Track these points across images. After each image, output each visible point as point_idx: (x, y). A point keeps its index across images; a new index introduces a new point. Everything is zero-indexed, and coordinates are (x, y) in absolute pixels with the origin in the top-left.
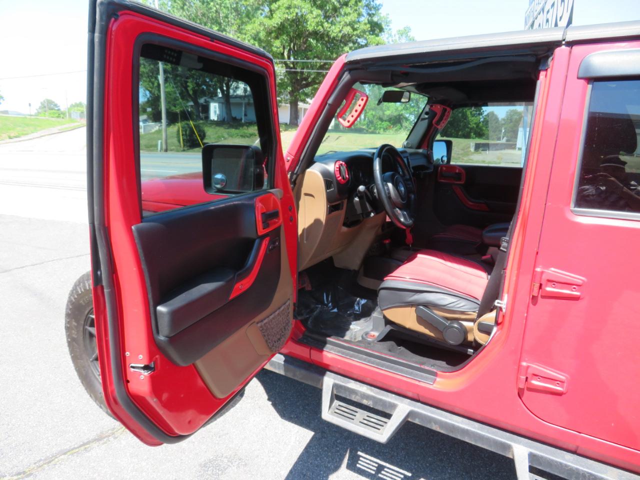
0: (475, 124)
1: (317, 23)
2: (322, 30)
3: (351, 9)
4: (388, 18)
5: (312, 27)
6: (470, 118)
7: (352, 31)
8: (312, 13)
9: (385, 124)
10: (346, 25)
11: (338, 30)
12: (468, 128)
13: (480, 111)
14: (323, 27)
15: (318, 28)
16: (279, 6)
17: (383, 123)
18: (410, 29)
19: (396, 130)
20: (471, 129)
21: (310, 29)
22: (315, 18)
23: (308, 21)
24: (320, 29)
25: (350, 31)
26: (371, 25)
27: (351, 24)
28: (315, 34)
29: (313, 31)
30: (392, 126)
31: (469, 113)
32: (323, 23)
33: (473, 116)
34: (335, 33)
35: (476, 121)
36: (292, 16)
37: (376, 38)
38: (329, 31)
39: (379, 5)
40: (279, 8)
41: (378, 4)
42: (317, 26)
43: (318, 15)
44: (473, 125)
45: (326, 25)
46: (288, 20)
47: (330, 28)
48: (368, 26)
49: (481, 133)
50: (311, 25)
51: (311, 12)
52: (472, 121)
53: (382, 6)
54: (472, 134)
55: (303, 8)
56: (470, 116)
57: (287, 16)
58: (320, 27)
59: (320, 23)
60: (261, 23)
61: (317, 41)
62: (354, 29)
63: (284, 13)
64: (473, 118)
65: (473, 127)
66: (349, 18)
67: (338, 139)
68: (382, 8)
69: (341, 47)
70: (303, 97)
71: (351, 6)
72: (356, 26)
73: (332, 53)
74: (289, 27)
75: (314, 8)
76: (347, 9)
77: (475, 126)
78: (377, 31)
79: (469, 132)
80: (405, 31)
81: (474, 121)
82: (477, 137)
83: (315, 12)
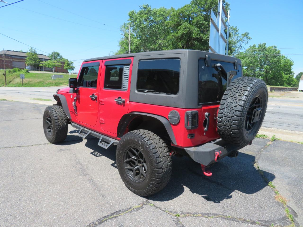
0: (287, 78)
1: (197, 34)
2: (199, 37)
4: (237, 29)
5: (195, 36)
6: (283, 76)
11: (207, 37)
16: (181, 28)
18: (248, 33)
20: (284, 81)
22: (196, 32)
23: (193, 34)
24: (198, 37)
28: (196, 39)
31: (283, 73)
34: (205, 38)
35: (287, 77)
36: (186, 32)
38: (203, 38)
40: (180, 29)
42: (197, 36)
45: (201, 35)
47: (203, 36)
52: (285, 77)
54: (285, 84)
57: (184, 32)
58: (198, 36)
59: (198, 34)
60: (172, 35)
61: (197, 42)
63: (183, 31)
64: (285, 76)
65: (285, 80)
73: (204, 47)
74: (185, 36)
79: (283, 83)
80: (245, 35)
81: (286, 77)
82: (287, 85)
83: (197, 29)
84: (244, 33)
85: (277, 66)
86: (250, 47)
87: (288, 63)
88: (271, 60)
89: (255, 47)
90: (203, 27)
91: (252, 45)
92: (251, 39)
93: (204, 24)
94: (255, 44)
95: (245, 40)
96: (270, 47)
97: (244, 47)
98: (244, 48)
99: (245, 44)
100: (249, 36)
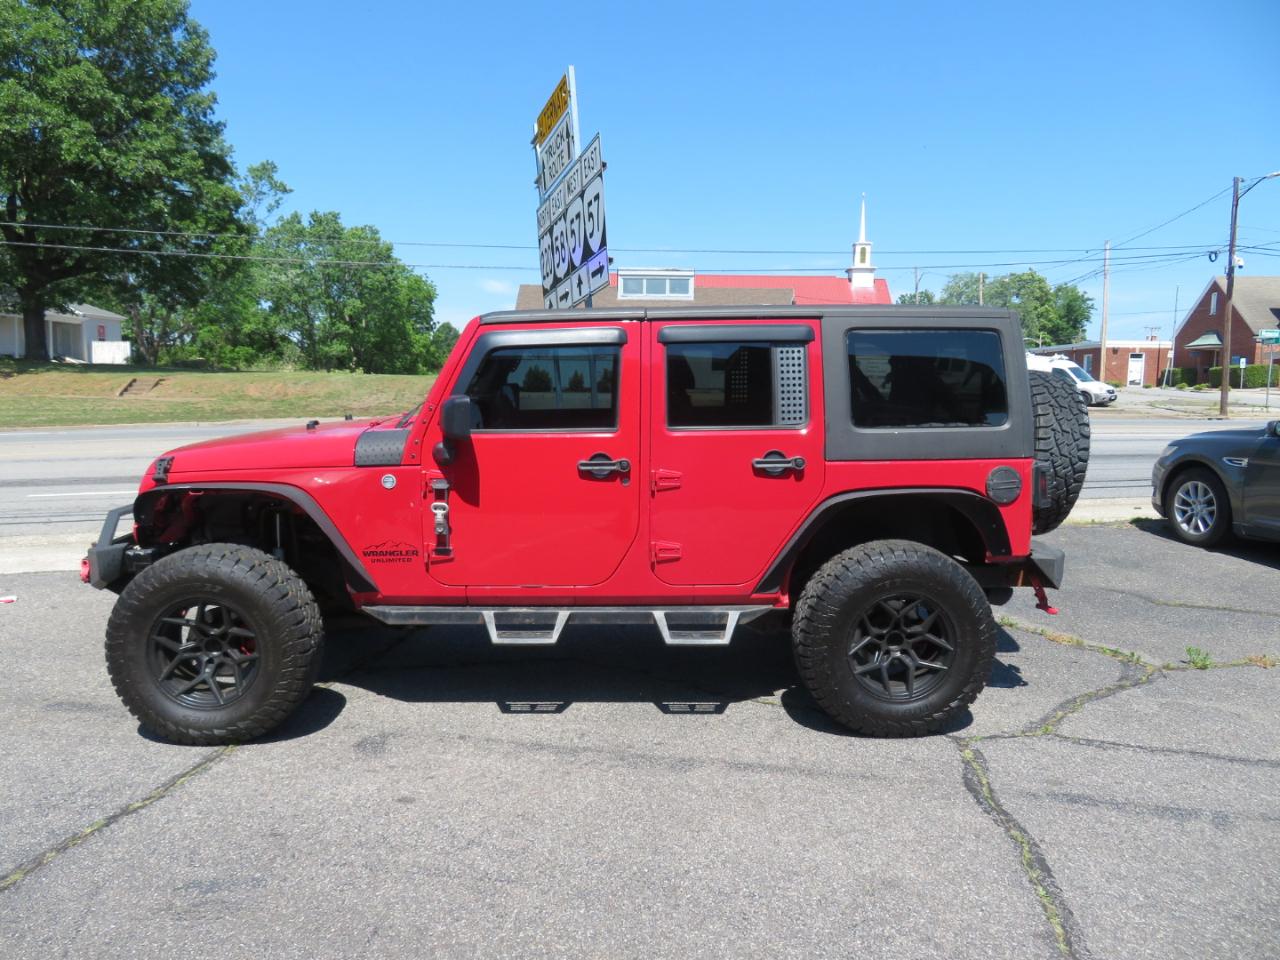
0: (424, 346)
1: (85, 147)
2: (96, 162)
3: (159, 128)
6: (413, 337)
7: (166, 169)
8: (69, 127)
9: (243, 350)
10: (150, 156)
11: (133, 165)
12: (411, 354)
13: (428, 323)
14: (98, 156)
15: (88, 159)
17: (237, 349)
18: (275, 167)
19: (269, 362)
20: (417, 356)
21: (69, 159)
22: (78, 137)
24: (91, 161)
25: (161, 169)
26: (205, 160)
27: (162, 156)
28: (79, 169)
29: (74, 163)
30: (261, 355)
31: (410, 327)
32: (98, 148)
33: (417, 331)
34: (128, 171)
36: (19, 128)
37: (220, 186)
38: (115, 166)
39: (219, 124)
41: (215, 121)
42: (85, 155)
43: (83, 134)
44: (417, 349)
45: (105, 152)
46: (12, 135)
47: (115, 159)
48: (200, 162)
49: (436, 363)
50: (69, 151)
51: (67, 124)
52: (418, 341)
53: (225, 126)
54: (420, 365)
55: (48, 114)
56: (411, 332)
57: (8, 127)
58: (92, 156)
59: (90, 149)
61: (87, 183)
62: (171, 167)
64: (418, 337)
65: (421, 352)
66: (157, 144)
67: (157, 384)
68: (225, 131)
69: (144, 199)
70: (59, 299)
71: (157, 121)
72: (174, 160)
75: (73, 117)
76: (149, 126)
77: (424, 351)
78: (216, 172)
79: (414, 363)
80: (265, 171)
81: (421, 341)
82: (428, 370)
83: (78, 125)
84: (256, 164)
85: (386, 301)
86: (280, 223)
87: (419, 289)
88: (368, 278)
89: (299, 222)
90: (110, 119)
91: (287, 216)
92: (291, 191)
93: (110, 105)
94: (296, 212)
95: (264, 194)
96: (357, 229)
97: (267, 222)
98: (263, 223)
99: (269, 211)
100: (277, 177)
